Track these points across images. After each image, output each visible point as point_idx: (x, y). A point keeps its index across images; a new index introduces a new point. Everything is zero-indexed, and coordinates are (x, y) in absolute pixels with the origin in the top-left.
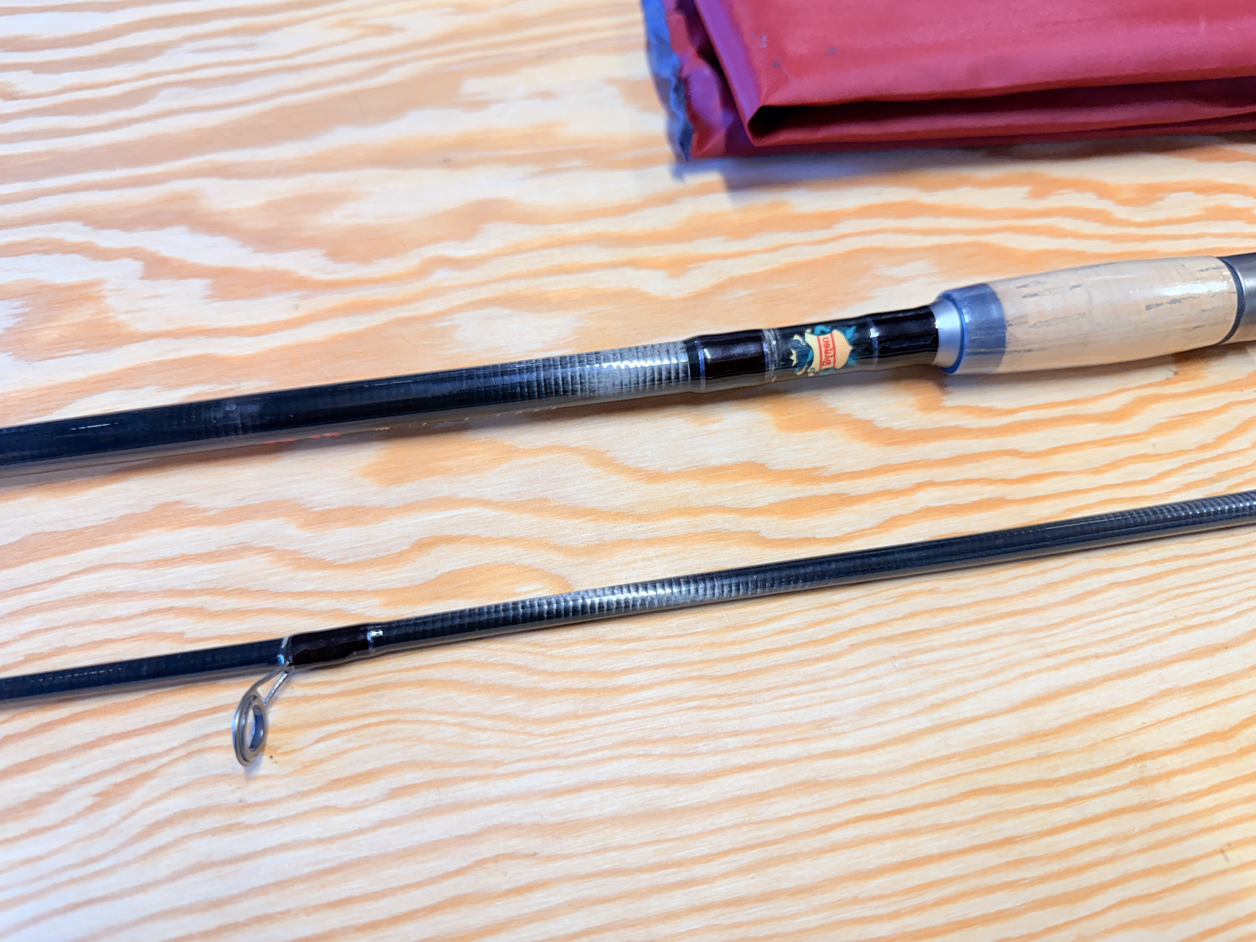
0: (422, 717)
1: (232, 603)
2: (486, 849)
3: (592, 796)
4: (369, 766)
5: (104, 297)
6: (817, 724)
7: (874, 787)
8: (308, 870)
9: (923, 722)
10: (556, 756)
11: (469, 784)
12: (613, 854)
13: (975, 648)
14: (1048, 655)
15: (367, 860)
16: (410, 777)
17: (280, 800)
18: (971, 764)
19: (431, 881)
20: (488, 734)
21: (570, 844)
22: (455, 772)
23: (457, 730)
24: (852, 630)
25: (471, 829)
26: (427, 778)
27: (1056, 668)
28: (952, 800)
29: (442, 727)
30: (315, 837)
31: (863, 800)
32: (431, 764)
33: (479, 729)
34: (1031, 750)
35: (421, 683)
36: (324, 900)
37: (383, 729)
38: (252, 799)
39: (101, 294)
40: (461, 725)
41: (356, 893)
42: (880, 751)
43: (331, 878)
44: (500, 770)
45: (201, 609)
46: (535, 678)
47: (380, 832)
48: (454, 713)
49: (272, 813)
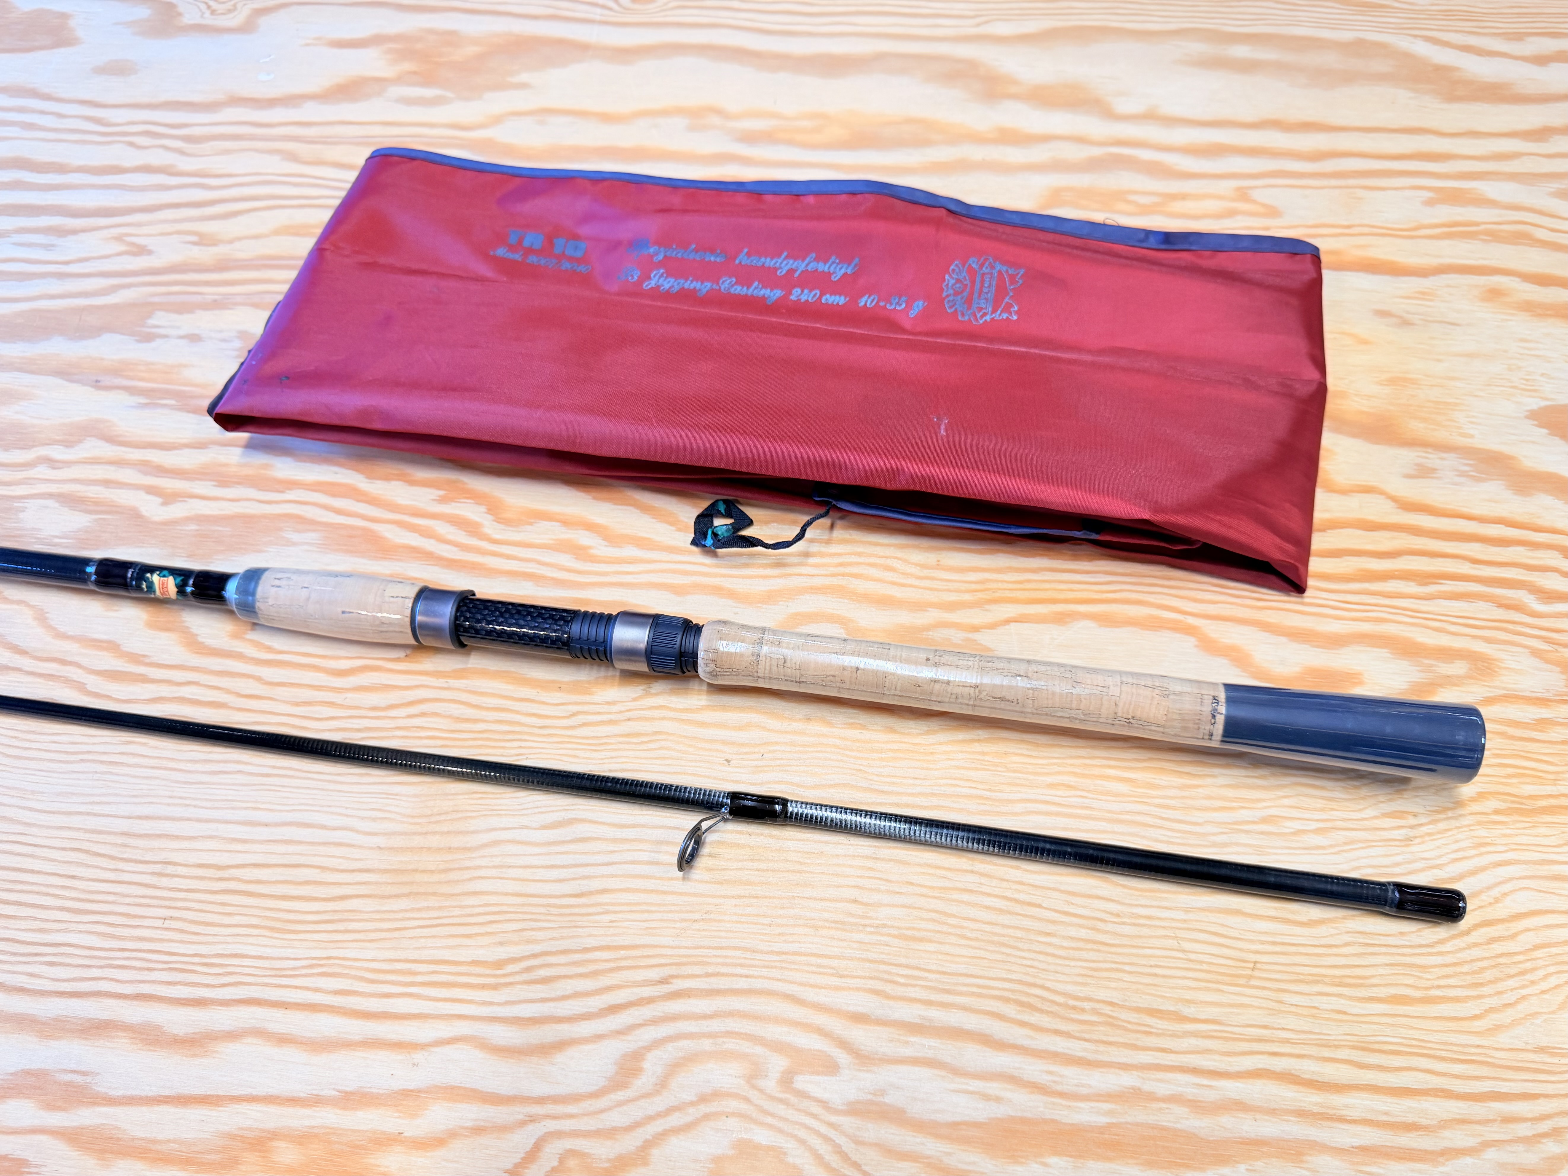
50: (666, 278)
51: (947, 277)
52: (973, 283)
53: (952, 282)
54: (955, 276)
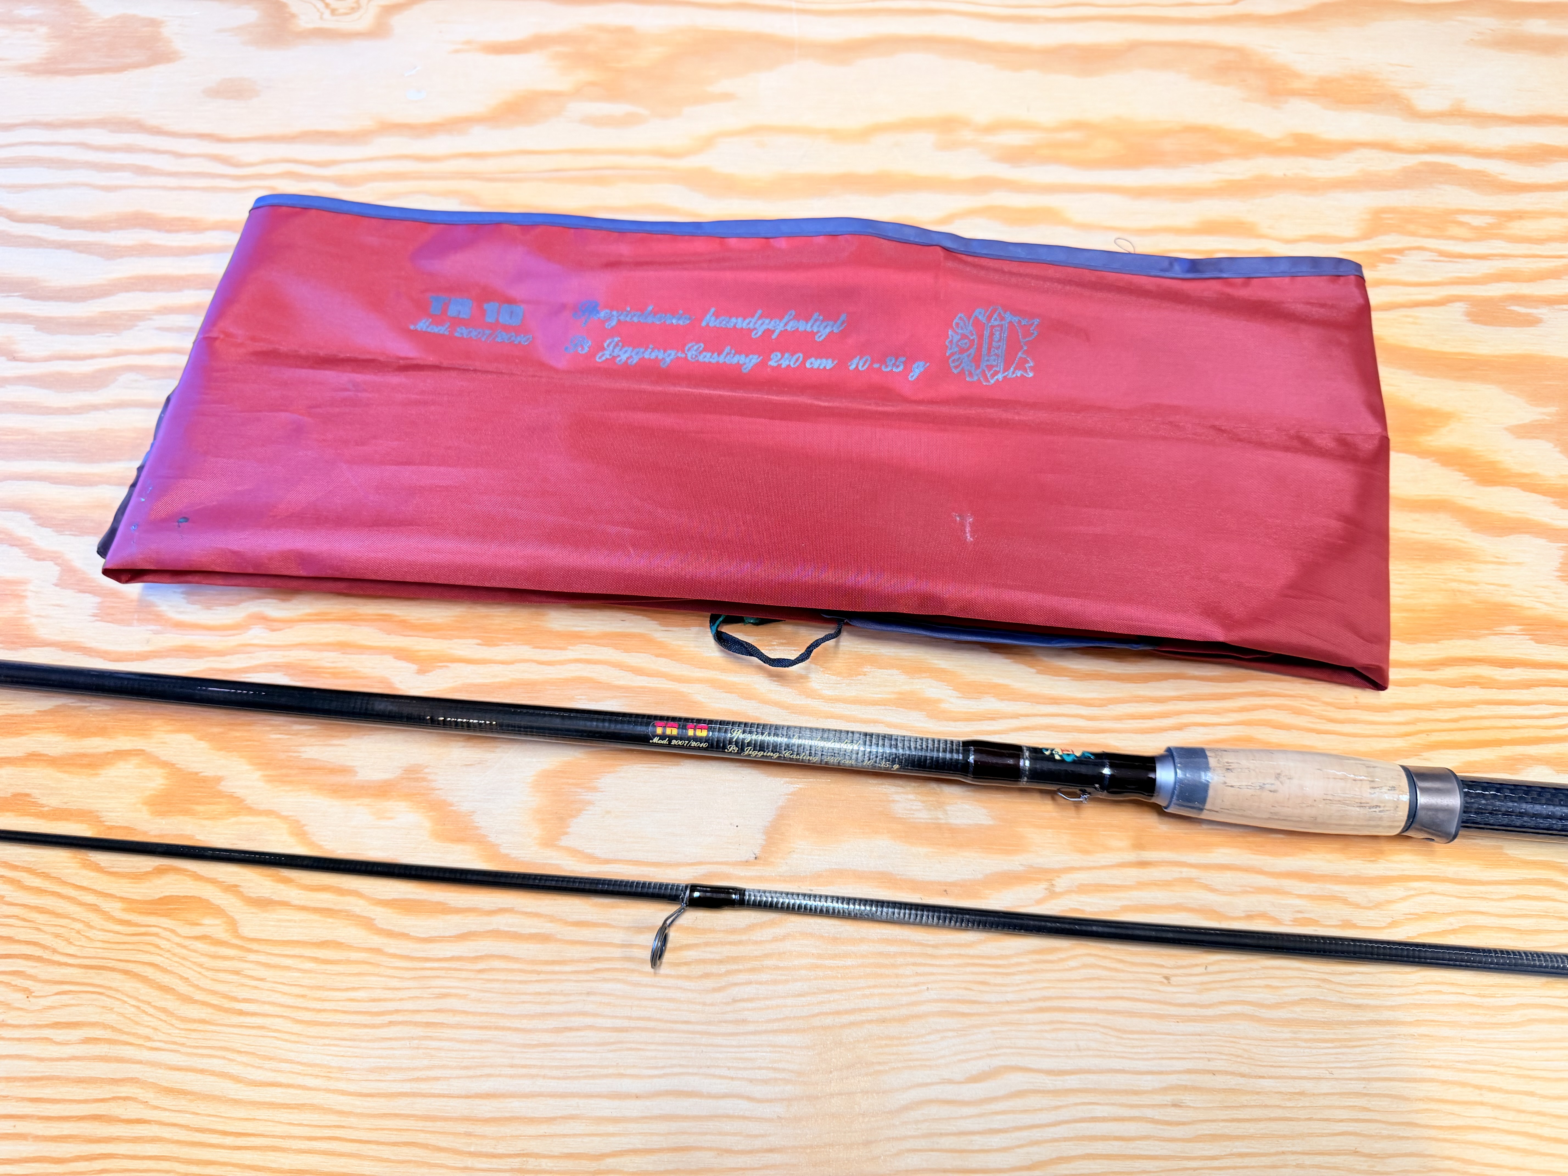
0: (118, 996)
1: (37, 882)
3: (190, 1076)
5: (25, 597)
6: (341, 1069)
7: (353, 1121)
9: (407, 1087)
10: (183, 1045)
11: (128, 1047)
12: (187, 1115)
13: (466, 1046)
14: (512, 1066)
16: (98, 1033)
18: (420, 1124)
20: (150, 1019)
21: (167, 1101)
22: (124, 1038)
23: (133, 1010)
24: (397, 1011)
25: (118, 1076)
26: (106, 1036)
27: (512, 1076)
28: (395, 1144)
29: (126, 1006)
31: (343, 1127)
33: (146, 1013)
34: (462, 1128)
35: (126, 972)
37: (94, 996)
39: (24, 594)
40: (138, 1008)
42: (369, 1099)
44: (149, 1044)
45: (19, 881)
48: (136, 999)
49: (17, 1033)
50: (623, 346)
51: (950, 332)
52: (981, 337)
53: (956, 338)
54: (960, 331)
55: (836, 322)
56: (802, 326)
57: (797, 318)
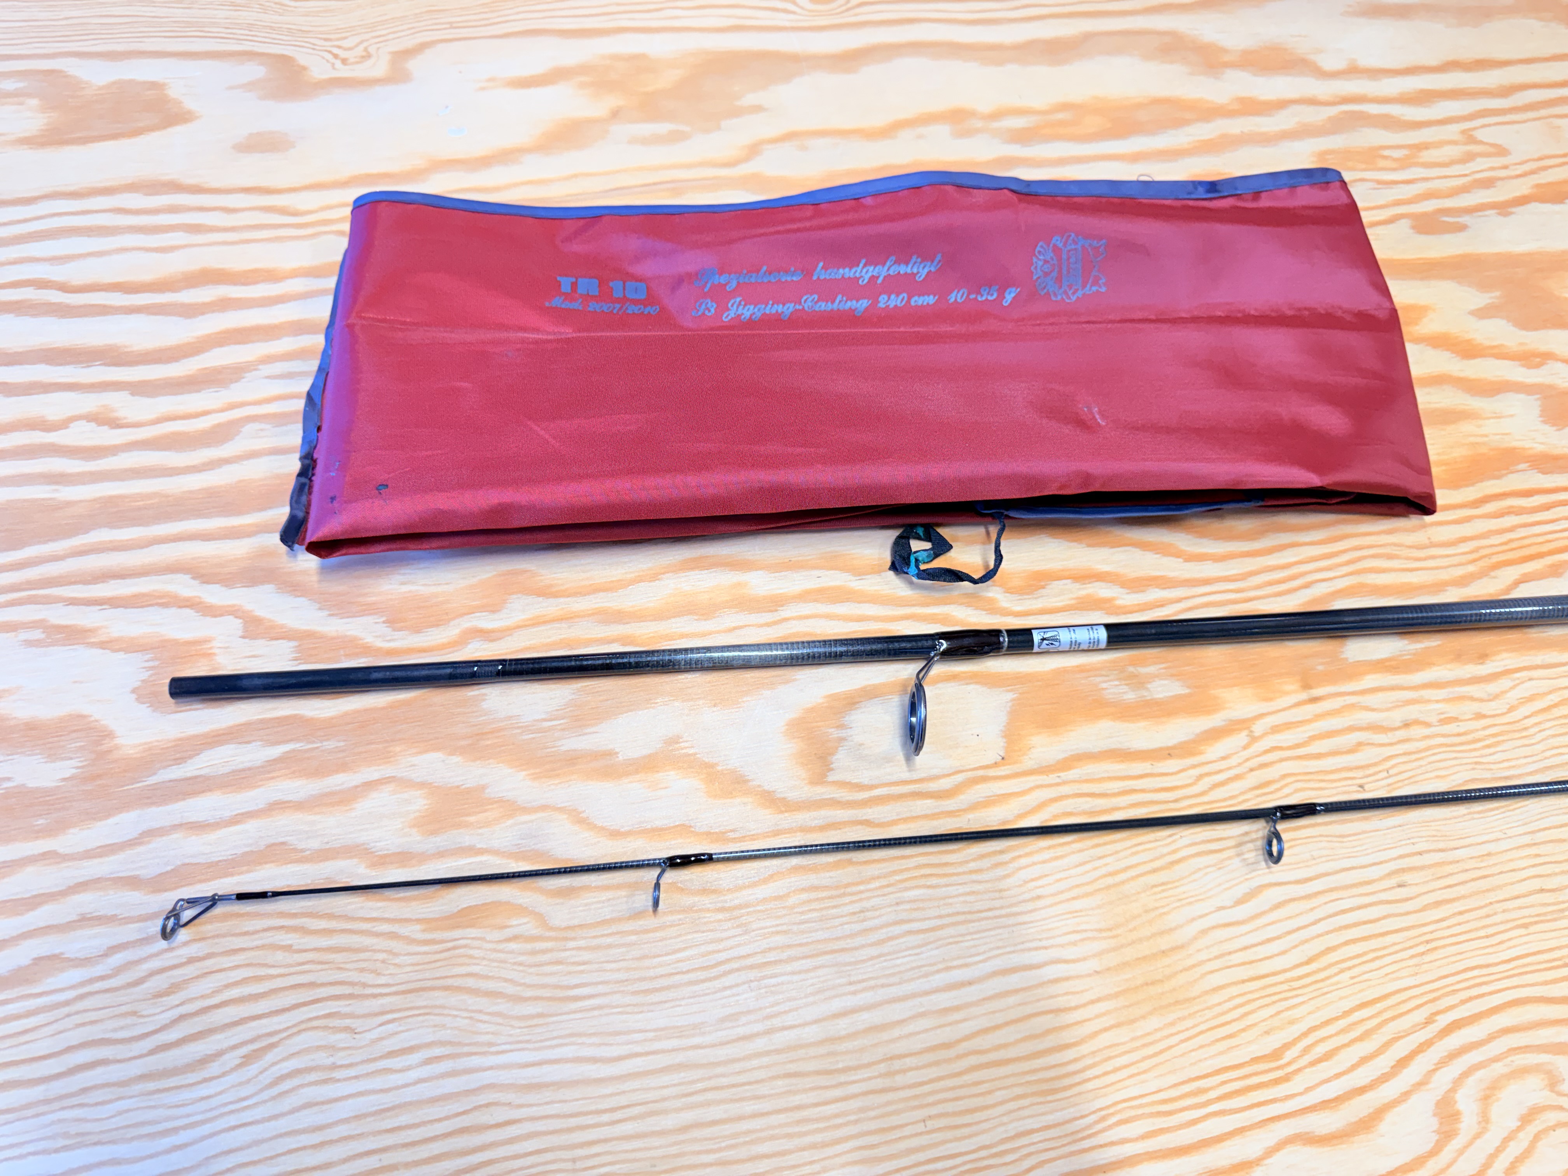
0: (446, 1012)
1: (323, 924)
2: (482, 1099)
3: (546, 1068)
4: (413, 1043)
8: (375, 1109)
10: (528, 1042)
11: (473, 1057)
12: (556, 1105)
13: (802, 976)
15: (410, 1104)
16: (437, 1051)
17: (357, 1064)
19: (447, 1118)
20: (486, 1025)
21: (532, 1098)
22: (466, 1049)
23: (467, 1021)
25: (473, 1086)
26: (447, 1053)
29: (458, 1019)
30: (379, 1088)
32: (450, 1043)
33: (481, 1021)
35: (446, 988)
36: (384, 1128)
37: (421, 1018)
38: (339, 1063)
40: (471, 1018)
41: (404, 1124)
43: (388, 1114)
44: (493, 1049)
45: (303, 927)
46: (518, 988)
47: (418, 1086)
48: (466, 1010)
49: (352, 1072)
50: (745, 306)
52: (1060, 259)
53: (1040, 263)
55: (933, 262)
56: (903, 269)
57: (898, 262)
